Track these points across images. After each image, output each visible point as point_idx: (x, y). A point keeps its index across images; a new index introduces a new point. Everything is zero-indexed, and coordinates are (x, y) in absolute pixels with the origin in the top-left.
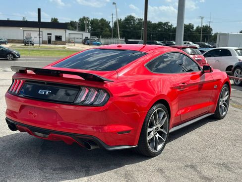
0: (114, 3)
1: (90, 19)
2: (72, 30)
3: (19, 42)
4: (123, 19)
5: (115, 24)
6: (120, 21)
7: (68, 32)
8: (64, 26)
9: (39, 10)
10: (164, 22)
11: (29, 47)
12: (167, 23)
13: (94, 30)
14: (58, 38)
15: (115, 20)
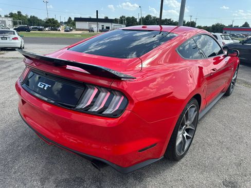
0: (140, 7)
1: (126, 17)
2: (116, 23)
3: (86, 30)
4: (145, 17)
5: (140, 20)
6: (143, 18)
7: (113, 24)
8: (111, 21)
9: (97, 11)
10: (168, 19)
11: (92, 33)
12: (170, 20)
13: (128, 23)
14: (108, 28)
15: (140, 17)
